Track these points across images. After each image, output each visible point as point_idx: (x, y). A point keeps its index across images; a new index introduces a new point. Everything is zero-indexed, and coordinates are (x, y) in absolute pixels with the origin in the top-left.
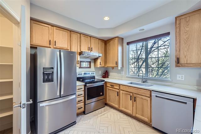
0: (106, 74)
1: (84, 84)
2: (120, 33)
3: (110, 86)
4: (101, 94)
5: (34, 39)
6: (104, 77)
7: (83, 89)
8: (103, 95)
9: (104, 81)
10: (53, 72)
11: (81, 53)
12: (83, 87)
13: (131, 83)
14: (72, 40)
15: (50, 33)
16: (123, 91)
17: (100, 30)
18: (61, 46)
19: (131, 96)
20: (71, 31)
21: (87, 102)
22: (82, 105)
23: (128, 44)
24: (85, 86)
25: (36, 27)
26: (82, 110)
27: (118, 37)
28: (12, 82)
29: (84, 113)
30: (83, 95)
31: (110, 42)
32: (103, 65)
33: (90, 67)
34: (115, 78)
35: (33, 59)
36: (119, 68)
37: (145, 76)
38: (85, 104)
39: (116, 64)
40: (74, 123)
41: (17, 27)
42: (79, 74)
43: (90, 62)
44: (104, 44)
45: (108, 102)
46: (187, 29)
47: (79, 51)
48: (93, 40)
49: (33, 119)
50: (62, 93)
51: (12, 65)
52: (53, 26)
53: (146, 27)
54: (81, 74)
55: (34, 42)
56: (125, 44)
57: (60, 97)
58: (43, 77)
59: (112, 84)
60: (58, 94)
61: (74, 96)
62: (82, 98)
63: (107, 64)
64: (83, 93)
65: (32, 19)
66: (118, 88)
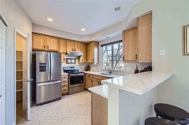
0: (88, 68)
1: (68, 74)
2: (95, 39)
3: (88, 76)
4: (81, 81)
5: (34, 45)
6: (86, 70)
7: (67, 78)
8: (83, 82)
9: (84, 72)
10: (46, 66)
11: (66, 53)
12: (67, 76)
13: (102, 74)
14: (60, 44)
15: (45, 40)
16: (95, 79)
17: (81, 36)
18: (52, 49)
19: (98, 82)
20: (59, 38)
21: (70, 86)
22: (66, 88)
23: (102, 46)
24: (69, 75)
25: (36, 37)
26: (67, 91)
27: (94, 41)
28: (22, 71)
29: (68, 94)
30: (67, 82)
31: (89, 44)
32: (85, 62)
33: (75, 63)
34: (94, 70)
35: (34, 58)
36: (95, 64)
37: (110, 69)
38: (69, 88)
39: (93, 61)
40: (60, 99)
41: (25, 41)
42: (66, 68)
43: (75, 59)
44: (85, 46)
45: (86, 88)
46: (127, 39)
47: (65, 52)
48: (76, 43)
49: (34, 96)
50: (51, 79)
51: (22, 61)
52: (46, 36)
53: (110, 36)
54: (67, 68)
55: (34, 47)
56: (100, 46)
57: (50, 81)
58: (40, 68)
59: (89, 75)
60: (49, 79)
61: (60, 81)
62: (67, 84)
63: (88, 61)
64: (67, 80)
65: (33, 33)
66: (92, 77)
